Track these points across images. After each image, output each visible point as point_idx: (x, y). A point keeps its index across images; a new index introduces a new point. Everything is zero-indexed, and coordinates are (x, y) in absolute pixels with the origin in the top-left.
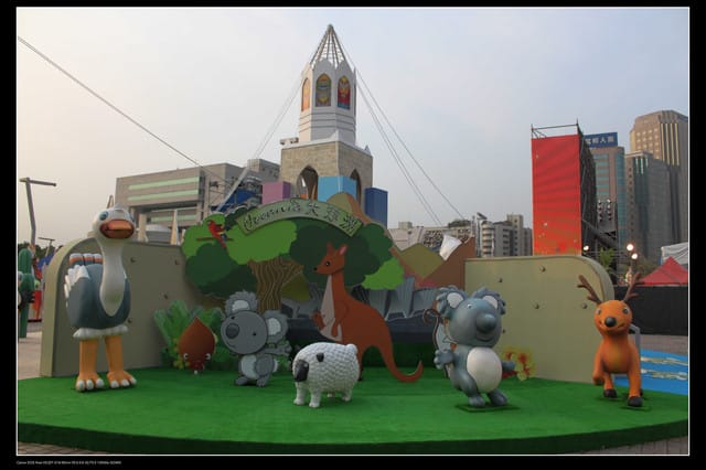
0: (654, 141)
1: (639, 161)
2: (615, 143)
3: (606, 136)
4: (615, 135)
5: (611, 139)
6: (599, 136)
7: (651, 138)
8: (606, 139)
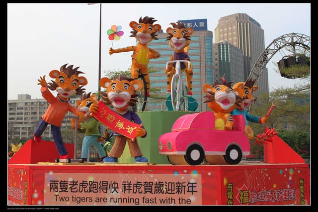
0: (232, 36)
1: (223, 48)
2: (205, 27)
3: (198, 21)
4: (205, 21)
5: (202, 24)
6: (193, 22)
7: (230, 34)
8: (198, 24)
